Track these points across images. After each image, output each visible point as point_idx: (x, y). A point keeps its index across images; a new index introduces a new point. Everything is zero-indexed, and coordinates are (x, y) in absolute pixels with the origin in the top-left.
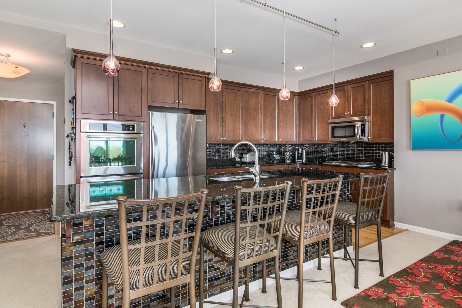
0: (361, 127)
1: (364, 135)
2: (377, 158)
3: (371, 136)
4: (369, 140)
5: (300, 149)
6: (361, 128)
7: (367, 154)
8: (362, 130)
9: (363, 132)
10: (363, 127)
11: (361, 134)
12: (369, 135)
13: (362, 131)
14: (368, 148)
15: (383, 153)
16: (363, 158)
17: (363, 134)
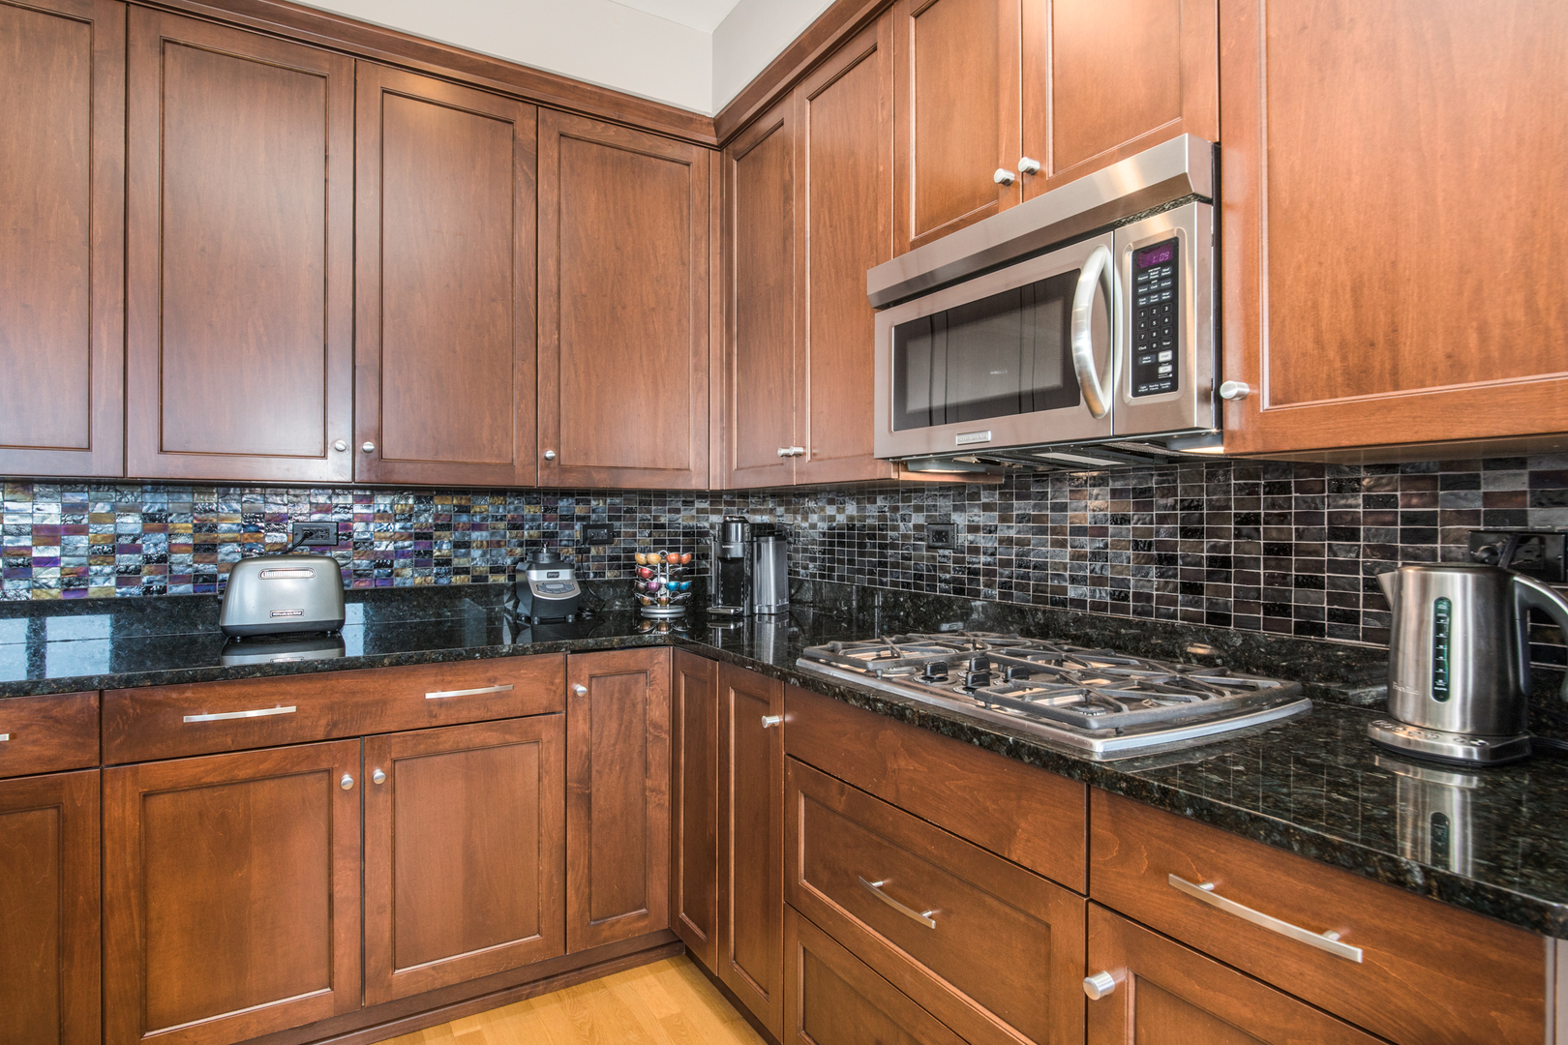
0: (1136, 285)
1: (1174, 362)
2: (1319, 630)
3: (1251, 374)
4: (1234, 421)
5: (736, 530)
6: (1136, 297)
7: (1210, 576)
8: (1149, 307)
9: (1159, 339)
10: (1154, 274)
11: (1136, 355)
12: (1233, 360)
13: (1149, 318)
14: (1226, 519)
15: (1400, 583)
16: (1174, 616)
17: (1155, 353)
